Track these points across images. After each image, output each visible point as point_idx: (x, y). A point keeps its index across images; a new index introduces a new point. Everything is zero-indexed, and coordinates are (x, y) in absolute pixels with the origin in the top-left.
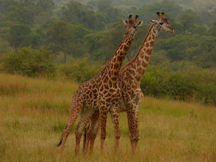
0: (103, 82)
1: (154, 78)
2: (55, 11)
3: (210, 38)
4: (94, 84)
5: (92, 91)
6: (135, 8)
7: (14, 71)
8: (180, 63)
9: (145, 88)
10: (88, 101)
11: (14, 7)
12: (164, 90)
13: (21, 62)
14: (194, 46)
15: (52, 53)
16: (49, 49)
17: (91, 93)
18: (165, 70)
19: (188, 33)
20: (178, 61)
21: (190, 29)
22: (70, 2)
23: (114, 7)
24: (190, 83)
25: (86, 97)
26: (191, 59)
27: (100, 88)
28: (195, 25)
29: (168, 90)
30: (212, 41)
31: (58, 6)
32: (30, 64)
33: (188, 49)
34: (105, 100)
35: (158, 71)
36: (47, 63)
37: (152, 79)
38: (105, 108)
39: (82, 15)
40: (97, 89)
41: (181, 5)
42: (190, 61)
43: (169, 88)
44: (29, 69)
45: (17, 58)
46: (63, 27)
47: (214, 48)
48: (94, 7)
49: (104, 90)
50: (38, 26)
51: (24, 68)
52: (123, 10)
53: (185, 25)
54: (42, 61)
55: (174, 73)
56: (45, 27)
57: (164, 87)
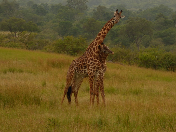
0: (89, 57)
1: (154, 56)
2: (88, 12)
4: (83, 59)
5: (82, 64)
6: (141, 10)
7: (62, 52)
8: (171, 47)
9: (148, 63)
10: (80, 71)
11: (62, 9)
12: (161, 65)
13: (66, 46)
15: (87, 39)
16: (84, 37)
17: (82, 65)
18: (161, 51)
20: (170, 45)
22: (98, 6)
23: (128, 9)
25: (78, 68)
27: (87, 61)
29: (163, 64)
31: (90, 9)
32: (72, 47)
34: (92, 68)
35: (156, 52)
36: (83, 46)
37: (152, 57)
38: (92, 73)
39: (106, 15)
40: (85, 62)
41: (172, 8)
43: (163, 63)
44: (71, 50)
45: (63, 43)
46: (94, 23)
48: (114, 10)
49: (91, 61)
50: (77, 22)
51: (68, 49)
52: (133, 12)
53: (174, 21)
54: (79, 45)
55: (167, 53)
56: (82, 22)
57: (160, 62)
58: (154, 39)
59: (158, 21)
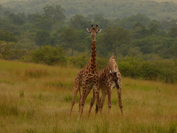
1: (132, 65)
2: (66, 21)
3: (169, 39)
6: (119, 19)
7: (39, 62)
8: (149, 55)
9: (126, 72)
11: (39, 19)
12: (139, 73)
13: (44, 55)
14: (158, 44)
15: (64, 49)
16: (62, 47)
18: (139, 60)
19: (154, 35)
20: (148, 54)
21: (156, 33)
22: (76, 15)
23: (105, 18)
24: (156, 69)
26: (156, 52)
28: (159, 30)
29: (141, 73)
30: (170, 41)
31: (68, 18)
32: (49, 56)
33: (154, 46)
34: (85, 80)
35: (134, 61)
36: (61, 56)
37: (130, 66)
39: (83, 24)
41: (149, 17)
42: (155, 54)
43: (142, 72)
44: (49, 60)
45: (41, 52)
46: (71, 32)
47: (171, 45)
48: (91, 18)
49: (86, 74)
50: (54, 32)
51: (46, 59)
52: (111, 20)
53: (152, 30)
54: (57, 55)
55: (145, 62)
56: (59, 32)
57: (139, 71)
58: (132, 48)
59: (135, 30)
